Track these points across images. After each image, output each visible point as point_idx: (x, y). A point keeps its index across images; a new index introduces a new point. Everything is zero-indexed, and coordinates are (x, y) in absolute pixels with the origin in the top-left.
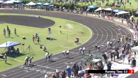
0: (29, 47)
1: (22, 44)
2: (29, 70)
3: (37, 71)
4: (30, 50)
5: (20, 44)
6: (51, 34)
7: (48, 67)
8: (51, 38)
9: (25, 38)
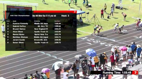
0: (94, 17)
1: (86, 13)
2: (92, 43)
3: (102, 44)
4: (96, 20)
5: (85, 12)
6: (121, 2)
7: (114, 40)
8: (120, 7)
9: (91, 5)
